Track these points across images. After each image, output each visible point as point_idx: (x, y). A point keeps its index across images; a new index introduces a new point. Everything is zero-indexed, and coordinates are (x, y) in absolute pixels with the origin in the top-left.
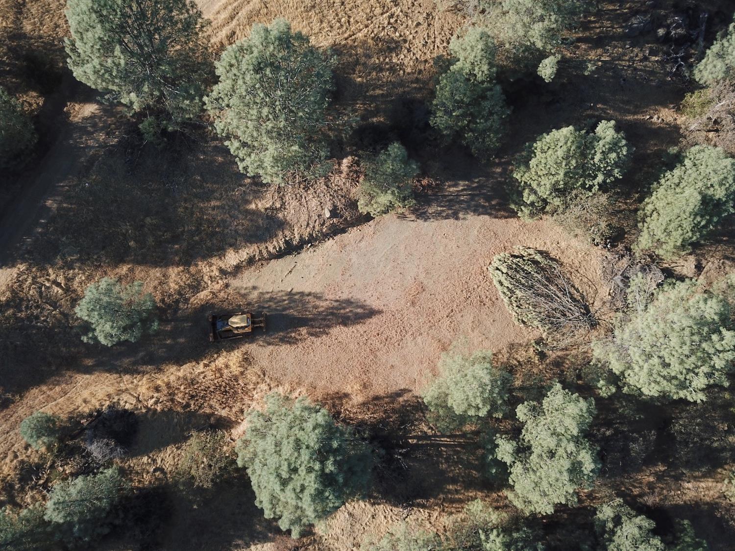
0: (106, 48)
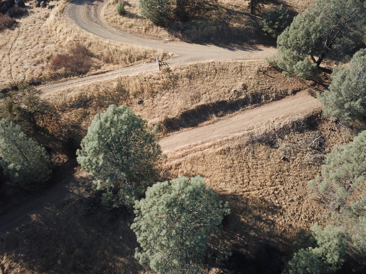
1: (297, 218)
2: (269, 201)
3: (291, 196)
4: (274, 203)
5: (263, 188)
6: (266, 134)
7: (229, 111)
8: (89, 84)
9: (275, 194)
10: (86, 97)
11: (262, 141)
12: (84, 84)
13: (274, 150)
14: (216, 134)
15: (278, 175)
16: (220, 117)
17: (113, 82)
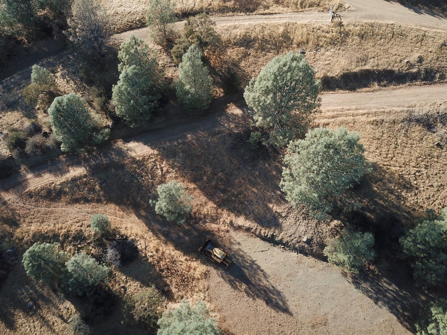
0: (267, 92)
1: (431, 203)
2: (408, 180)
3: (432, 181)
4: (412, 183)
5: (405, 167)
6: (427, 116)
7: (394, 83)
8: (255, 24)
9: (416, 175)
10: (250, 37)
11: (420, 121)
12: (250, 23)
13: (430, 133)
14: (373, 103)
15: (426, 158)
16: (382, 86)
17: (280, 26)
